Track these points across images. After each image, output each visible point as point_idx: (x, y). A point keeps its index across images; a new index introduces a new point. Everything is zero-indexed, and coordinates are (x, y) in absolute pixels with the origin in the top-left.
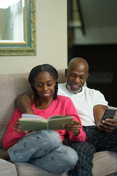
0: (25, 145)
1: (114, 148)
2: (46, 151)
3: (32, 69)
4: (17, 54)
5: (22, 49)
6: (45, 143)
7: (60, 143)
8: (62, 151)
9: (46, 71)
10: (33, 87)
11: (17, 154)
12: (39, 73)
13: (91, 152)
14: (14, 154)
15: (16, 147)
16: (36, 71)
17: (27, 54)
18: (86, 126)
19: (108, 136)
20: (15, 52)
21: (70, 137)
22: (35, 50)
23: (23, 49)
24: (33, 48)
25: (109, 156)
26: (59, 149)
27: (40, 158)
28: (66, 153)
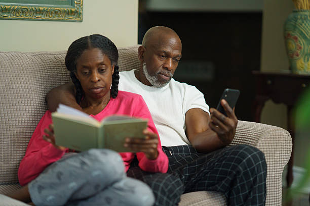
0: (59, 176)
1: (217, 186)
2: (97, 186)
3: (72, 45)
4: (48, 18)
5: (57, 9)
6: (96, 173)
7: (122, 174)
8: (125, 188)
9: (96, 46)
10: (73, 76)
11: (44, 192)
12: (83, 50)
13: (175, 192)
14: (40, 192)
15: (42, 179)
16: (79, 48)
17: (66, 18)
18: (170, 147)
19: (209, 165)
20: (44, 13)
21: (141, 164)
22: (81, 12)
23: (59, 9)
24: (76, 7)
25: (209, 200)
26: (121, 184)
27: (85, 199)
28: (132, 190)
